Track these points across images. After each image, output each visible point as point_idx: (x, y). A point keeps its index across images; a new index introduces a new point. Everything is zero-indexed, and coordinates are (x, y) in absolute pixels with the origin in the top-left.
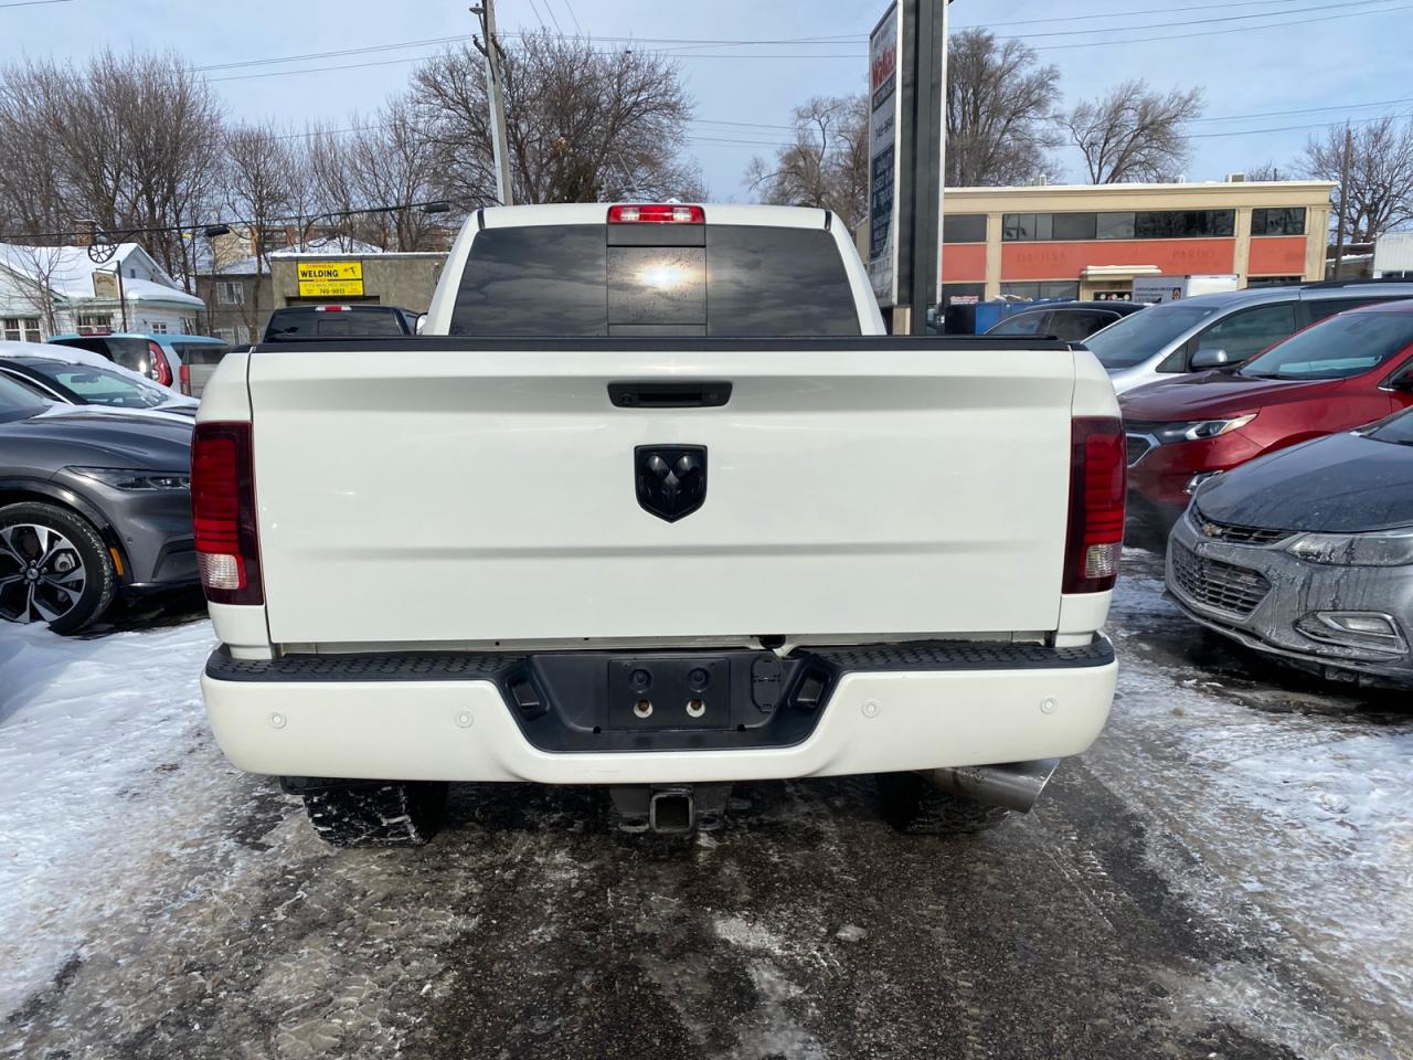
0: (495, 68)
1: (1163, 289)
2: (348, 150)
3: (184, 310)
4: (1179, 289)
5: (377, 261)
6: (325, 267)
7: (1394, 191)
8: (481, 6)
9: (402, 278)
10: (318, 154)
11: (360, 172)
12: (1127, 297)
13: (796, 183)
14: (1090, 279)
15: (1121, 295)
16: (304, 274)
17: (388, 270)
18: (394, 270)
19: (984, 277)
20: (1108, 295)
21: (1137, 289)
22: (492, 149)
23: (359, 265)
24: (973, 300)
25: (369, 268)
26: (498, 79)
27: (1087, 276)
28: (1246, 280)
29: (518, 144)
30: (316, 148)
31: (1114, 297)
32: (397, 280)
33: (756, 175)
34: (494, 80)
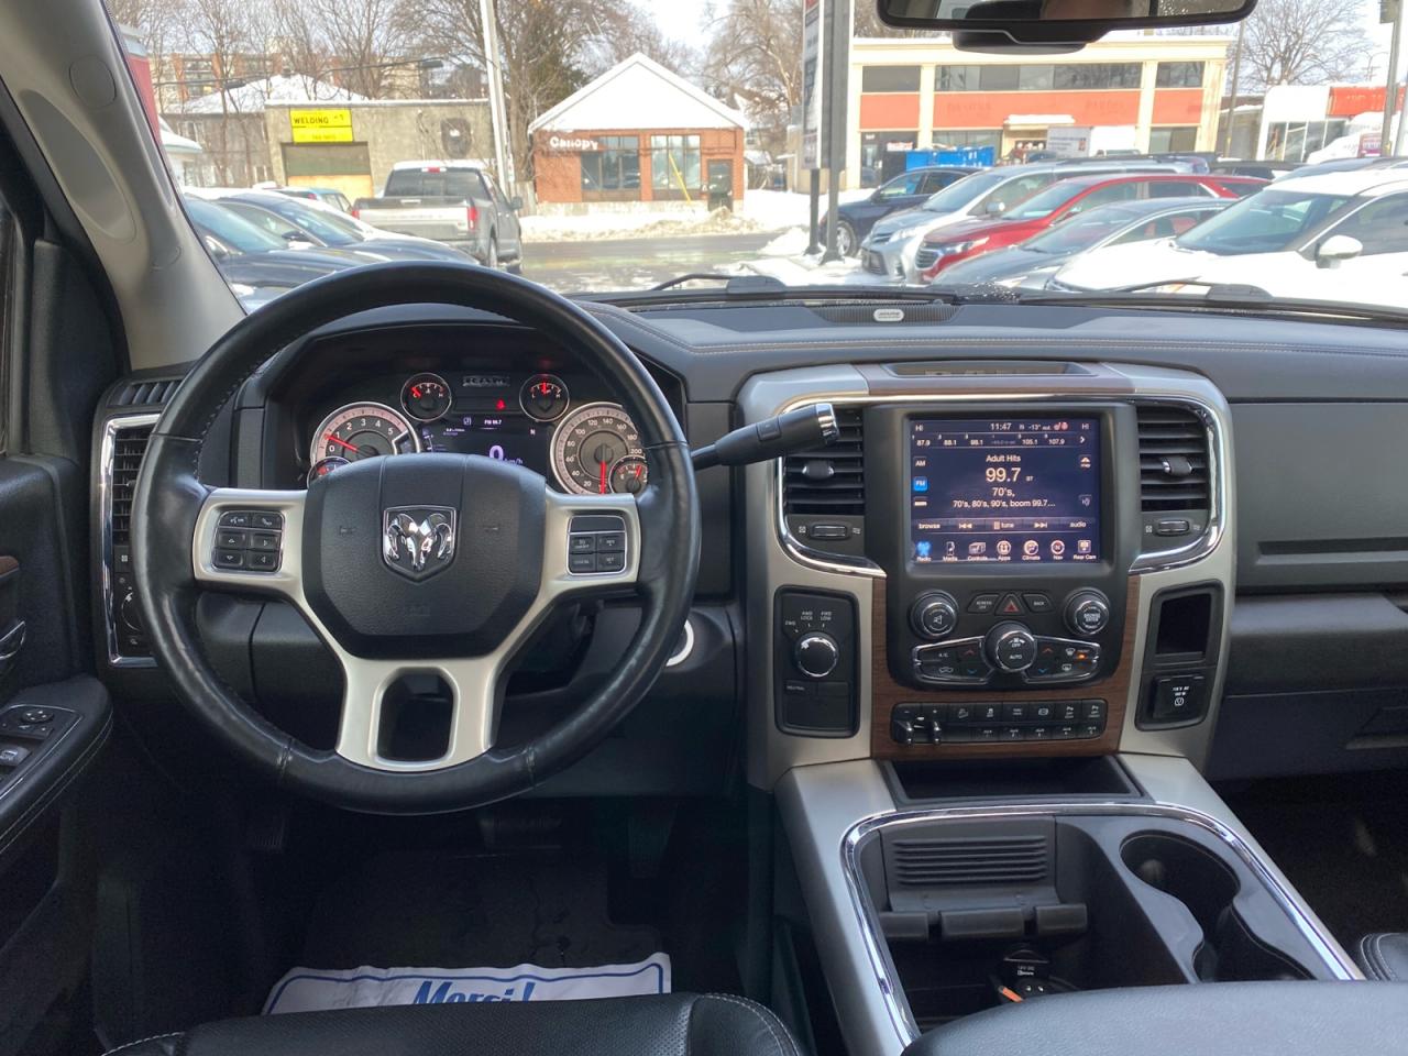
1: (1072, 139)
3: (185, 154)
4: (1085, 139)
5: (363, 109)
6: (316, 114)
7: (1307, 37)
9: (388, 125)
12: (1041, 146)
13: (746, 25)
14: (1012, 128)
15: (1036, 144)
16: (297, 121)
17: (375, 117)
18: (380, 117)
19: (917, 125)
20: (1025, 143)
21: (1051, 138)
23: (347, 112)
24: (907, 147)
25: (357, 116)
27: (1008, 125)
28: (1149, 130)
31: (1030, 145)
32: (384, 127)
33: (708, 17)
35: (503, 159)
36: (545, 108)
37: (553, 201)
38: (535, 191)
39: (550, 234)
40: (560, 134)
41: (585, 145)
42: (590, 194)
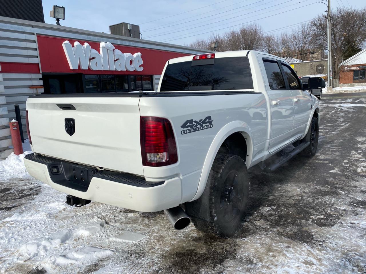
0: (329, 21)
2: (290, 37)
5: (297, 64)
8: (327, 10)
9: (303, 67)
10: (283, 40)
11: (293, 42)
17: (300, 66)
22: (327, 36)
23: (293, 65)
25: (296, 66)
26: (330, 23)
29: (334, 34)
30: (283, 38)
32: (302, 68)
34: (329, 24)
35: (329, 73)
36: (345, 60)
37: (344, 83)
38: (339, 81)
39: (340, 91)
40: (348, 66)
41: (355, 68)
42: (355, 81)
